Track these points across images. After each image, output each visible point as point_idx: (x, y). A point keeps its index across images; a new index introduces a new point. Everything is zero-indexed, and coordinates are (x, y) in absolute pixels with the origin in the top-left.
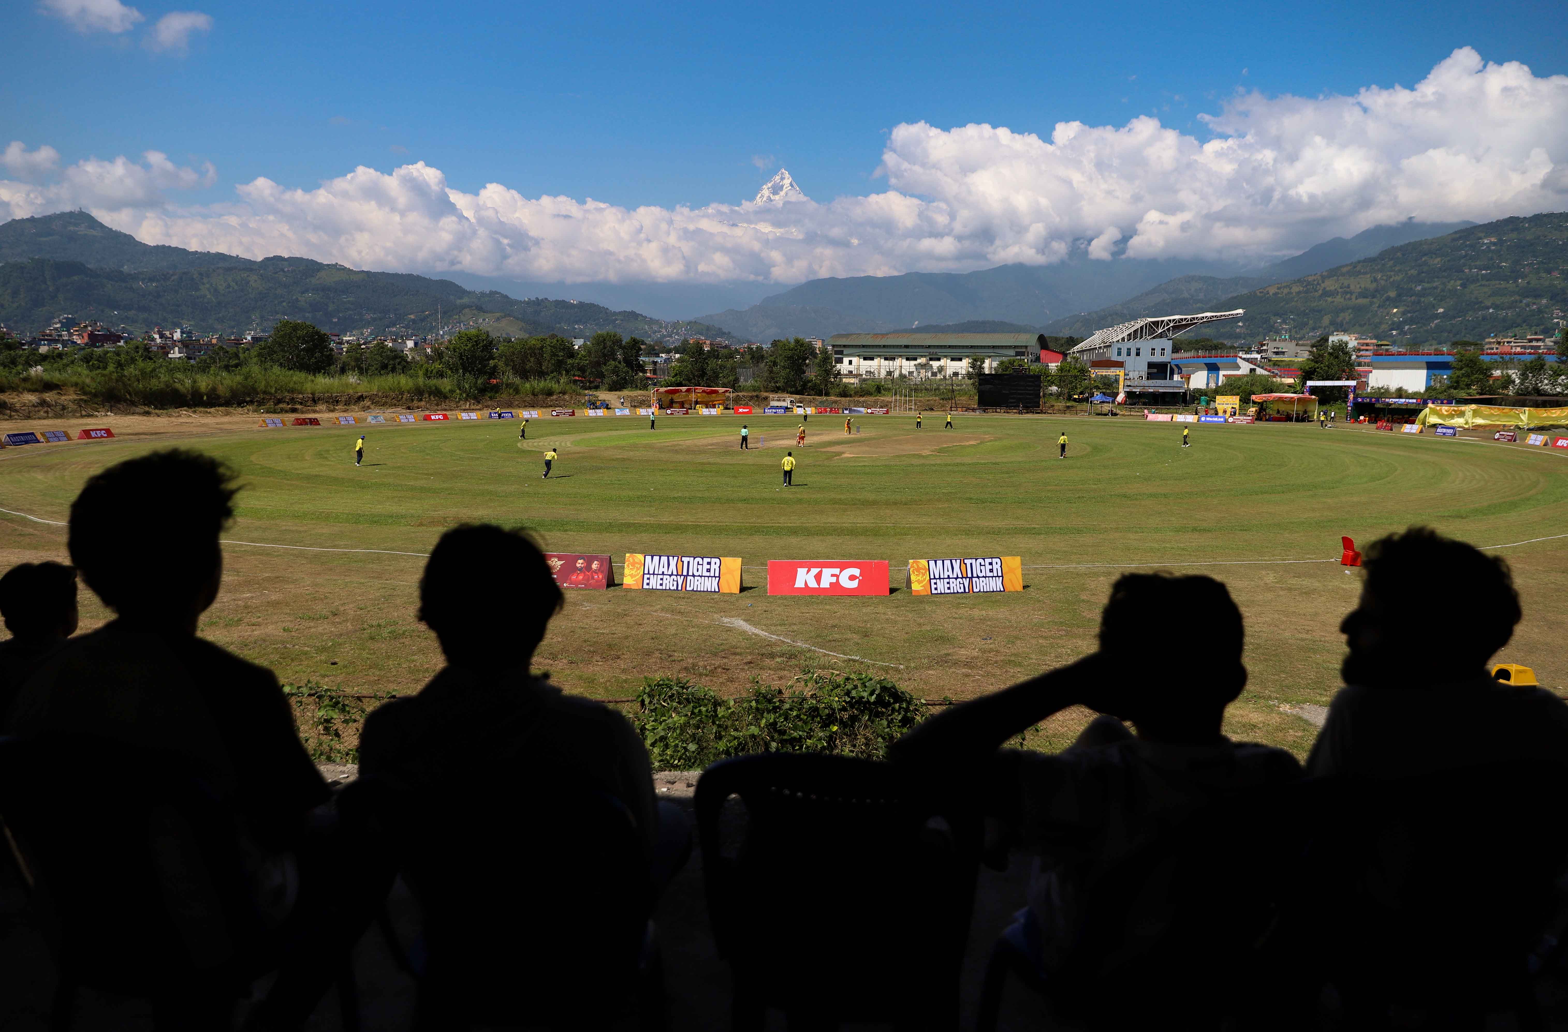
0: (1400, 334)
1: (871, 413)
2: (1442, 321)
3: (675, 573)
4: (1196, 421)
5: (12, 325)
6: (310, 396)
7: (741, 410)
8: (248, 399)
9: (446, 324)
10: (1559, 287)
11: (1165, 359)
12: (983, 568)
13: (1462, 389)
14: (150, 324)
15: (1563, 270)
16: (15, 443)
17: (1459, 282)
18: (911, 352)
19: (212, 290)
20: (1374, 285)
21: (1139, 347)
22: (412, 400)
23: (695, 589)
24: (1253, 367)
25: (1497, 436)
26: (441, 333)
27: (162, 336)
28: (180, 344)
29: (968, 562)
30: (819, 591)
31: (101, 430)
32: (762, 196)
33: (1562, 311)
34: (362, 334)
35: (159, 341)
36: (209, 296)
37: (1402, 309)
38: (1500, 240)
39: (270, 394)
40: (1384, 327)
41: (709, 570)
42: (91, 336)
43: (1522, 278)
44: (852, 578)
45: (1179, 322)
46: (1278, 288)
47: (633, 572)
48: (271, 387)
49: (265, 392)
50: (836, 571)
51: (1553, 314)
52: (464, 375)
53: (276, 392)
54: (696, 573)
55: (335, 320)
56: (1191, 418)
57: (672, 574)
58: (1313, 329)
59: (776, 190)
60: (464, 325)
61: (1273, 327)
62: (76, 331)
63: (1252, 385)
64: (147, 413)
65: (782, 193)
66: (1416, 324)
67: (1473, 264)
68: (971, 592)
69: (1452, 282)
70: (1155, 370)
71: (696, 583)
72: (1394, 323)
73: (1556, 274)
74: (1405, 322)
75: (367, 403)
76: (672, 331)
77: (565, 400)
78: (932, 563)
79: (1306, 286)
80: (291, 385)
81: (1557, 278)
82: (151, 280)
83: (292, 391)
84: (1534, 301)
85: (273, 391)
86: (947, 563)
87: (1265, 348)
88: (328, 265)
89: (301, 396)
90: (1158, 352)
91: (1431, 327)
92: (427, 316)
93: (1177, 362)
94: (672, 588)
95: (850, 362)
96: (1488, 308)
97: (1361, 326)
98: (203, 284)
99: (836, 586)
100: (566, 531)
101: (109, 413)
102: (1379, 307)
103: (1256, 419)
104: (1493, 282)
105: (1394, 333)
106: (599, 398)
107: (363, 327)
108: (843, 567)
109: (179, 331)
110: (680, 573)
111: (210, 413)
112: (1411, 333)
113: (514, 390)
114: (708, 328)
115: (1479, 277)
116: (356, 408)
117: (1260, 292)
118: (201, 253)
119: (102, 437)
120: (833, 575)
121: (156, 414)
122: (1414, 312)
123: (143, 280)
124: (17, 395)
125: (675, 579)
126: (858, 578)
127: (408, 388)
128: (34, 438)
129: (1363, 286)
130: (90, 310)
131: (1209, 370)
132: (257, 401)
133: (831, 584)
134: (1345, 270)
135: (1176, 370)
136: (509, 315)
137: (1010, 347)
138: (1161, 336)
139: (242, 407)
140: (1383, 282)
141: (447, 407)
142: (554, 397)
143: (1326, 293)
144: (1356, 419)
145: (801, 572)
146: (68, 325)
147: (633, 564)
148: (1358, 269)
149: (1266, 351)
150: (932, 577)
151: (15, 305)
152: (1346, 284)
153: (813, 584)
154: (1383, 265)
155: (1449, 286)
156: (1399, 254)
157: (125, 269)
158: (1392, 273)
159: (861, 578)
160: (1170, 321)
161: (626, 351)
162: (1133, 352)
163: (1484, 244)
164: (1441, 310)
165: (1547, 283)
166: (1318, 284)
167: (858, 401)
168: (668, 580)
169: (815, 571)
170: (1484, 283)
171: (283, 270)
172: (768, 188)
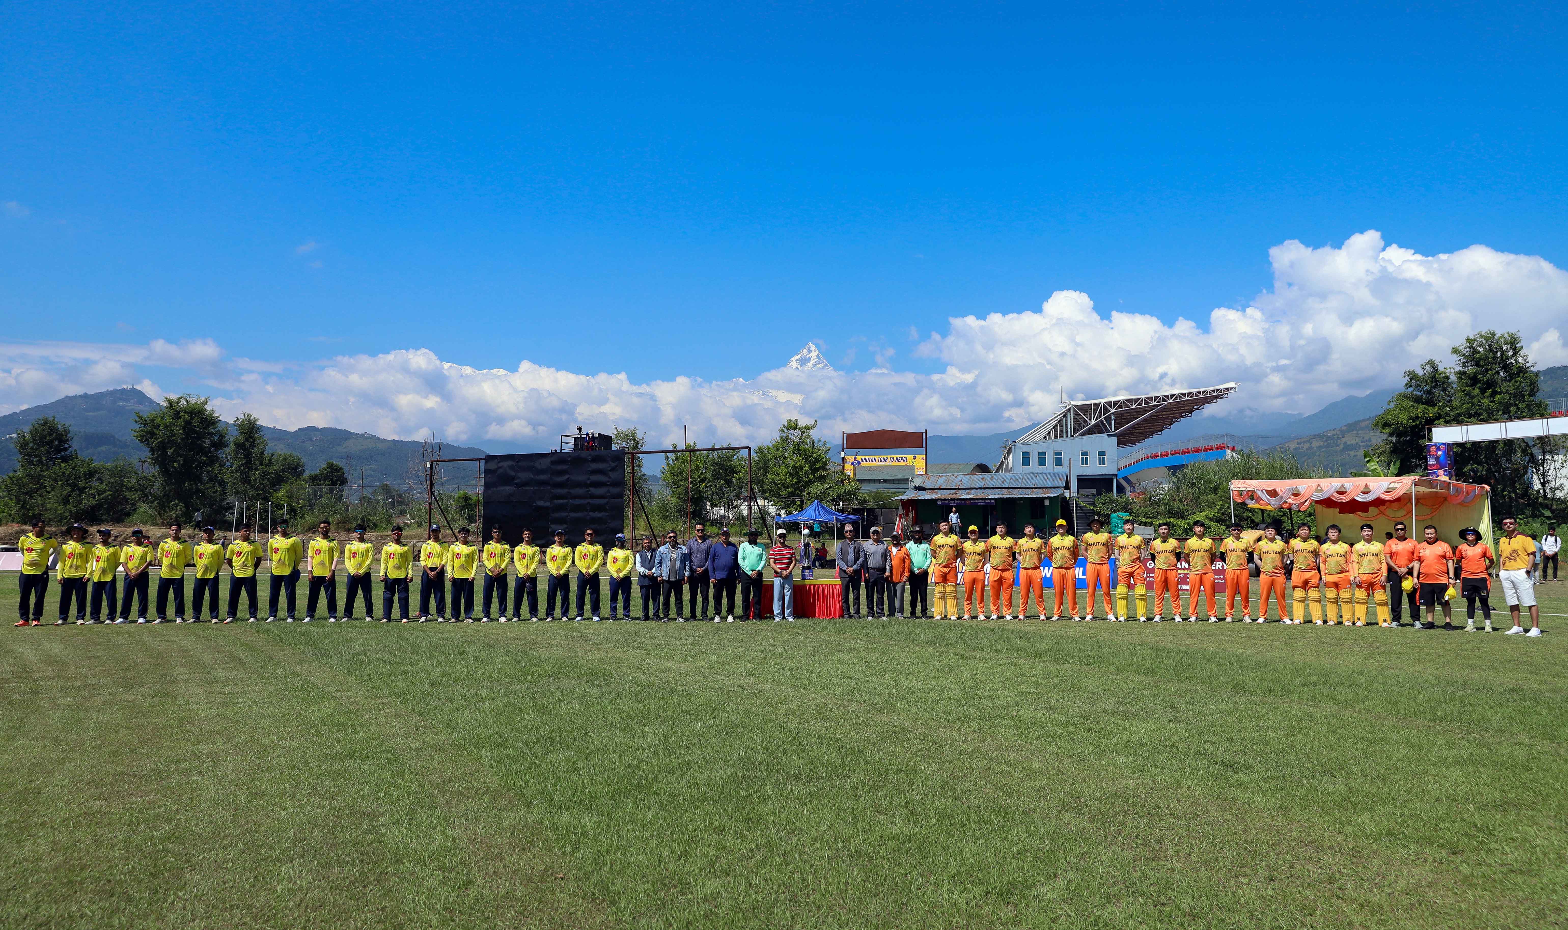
11: (1107, 469)
21: (1059, 449)
32: (790, 367)
45: (1126, 406)
46: (1298, 444)
59: (803, 361)
65: (810, 364)
79: (1327, 441)
88: (354, 434)
90: (1093, 458)
93: (1125, 472)
138: (1097, 429)
162: (1050, 458)
166: (1338, 438)
171: (311, 440)
172: (796, 361)
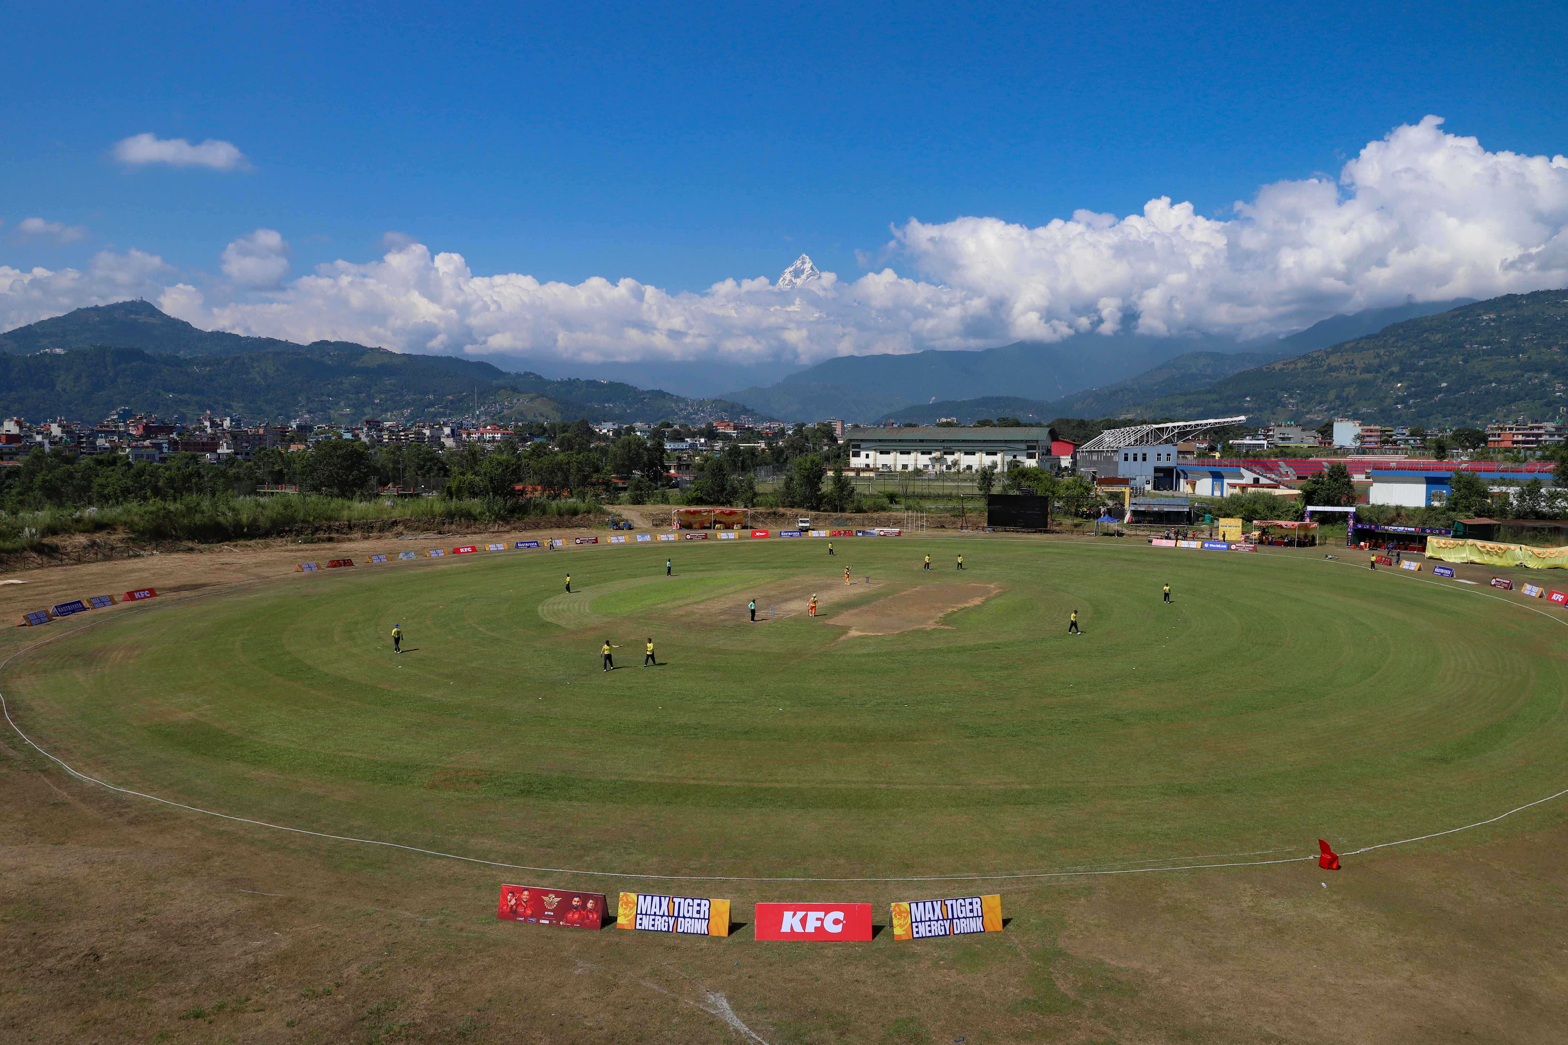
0: (1405, 408)
1: (884, 535)
2: (1446, 396)
3: (666, 914)
4: (1199, 547)
5: (73, 408)
6: (346, 523)
7: (758, 534)
8: (287, 529)
9: (483, 404)
10: (1560, 361)
11: (1171, 464)
12: (963, 908)
13: (1461, 511)
14: (202, 407)
15: (1563, 345)
16: (62, 614)
17: (1460, 358)
18: (926, 447)
19: (262, 374)
20: (1377, 361)
21: (1145, 452)
22: (444, 524)
23: (686, 931)
24: (1256, 476)
25: (1493, 582)
26: (478, 412)
27: (213, 424)
28: (228, 435)
29: (948, 903)
30: (805, 935)
31: (144, 590)
32: (784, 279)
33: (1563, 385)
34: (402, 414)
35: (209, 430)
36: (258, 380)
37: (1405, 384)
38: (1499, 316)
39: (308, 522)
40: (1389, 401)
41: (698, 912)
42: (146, 428)
43: (1523, 353)
44: (836, 922)
45: (1184, 429)
46: (1284, 364)
47: (627, 912)
48: (310, 515)
49: (303, 521)
50: (821, 914)
51: (1555, 388)
52: (494, 498)
53: (314, 520)
54: (687, 915)
55: (377, 401)
56: (1195, 544)
57: (664, 915)
58: (1320, 403)
59: (797, 273)
60: (499, 405)
61: (1280, 401)
62: (133, 422)
63: (1255, 502)
64: (191, 550)
65: (804, 277)
66: (1421, 398)
67: (1473, 340)
68: (952, 934)
69: (1455, 357)
70: (1162, 475)
71: (687, 925)
72: (1398, 397)
73: (1556, 349)
74: (1410, 396)
75: (400, 528)
76: (698, 409)
77: (589, 519)
78: (914, 906)
79: (1311, 362)
80: (329, 513)
81: (1557, 352)
82: (205, 364)
83: (329, 519)
84: (1536, 375)
85: (311, 519)
86: (929, 905)
87: (1271, 433)
88: (372, 349)
89: (337, 523)
90: (1164, 457)
91: (1435, 400)
92: (464, 397)
93: (1183, 468)
94: (663, 929)
95: (867, 456)
96: (1491, 382)
97: (1365, 400)
98: (254, 368)
99: (820, 930)
100: (571, 799)
101: (155, 552)
102: (1383, 381)
103: (1259, 543)
104: (1494, 357)
105: (1399, 406)
106: (624, 517)
107: (403, 407)
108: (827, 910)
109: (228, 419)
110: (671, 914)
111: (250, 546)
112: (1416, 407)
113: (541, 511)
114: (733, 406)
115: (1481, 352)
116: (390, 534)
117: (1266, 368)
118: (252, 338)
119: (145, 597)
120: (818, 919)
121: (199, 550)
122: (1418, 387)
123: (197, 364)
124: (69, 537)
125: (667, 921)
126: (842, 922)
127: (440, 511)
128: (81, 606)
129: (1367, 362)
130: (147, 394)
131: (1213, 477)
132: (295, 530)
133: (816, 928)
134: (1348, 346)
135: (1182, 475)
136: (542, 396)
137: (1021, 441)
138: (1167, 441)
139: (283, 537)
140: (1386, 358)
141: (477, 531)
142: (580, 516)
143: (1331, 369)
144: (1357, 545)
145: (788, 915)
146: (125, 416)
147: (627, 903)
148: (1360, 345)
149: (1272, 436)
150: (914, 920)
151: (76, 389)
152: (1350, 360)
153: (798, 929)
154: (1386, 341)
155: (1451, 362)
156: (1400, 331)
157: (182, 354)
158: (1395, 349)
159: (845, 922)
160: (1174, 427)
161: (650, 452)
162: (1140, 457)
163: (1483, 320)
164: (1444, 385)
165: (1547, 358)
166: (1323, 360)
167: (872, 518)
168: (660, 921)
169: (800, 914)
170: (1485, 358)
171: (329, 354)
172: (790, 272)
